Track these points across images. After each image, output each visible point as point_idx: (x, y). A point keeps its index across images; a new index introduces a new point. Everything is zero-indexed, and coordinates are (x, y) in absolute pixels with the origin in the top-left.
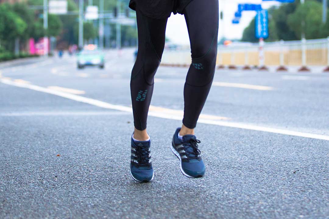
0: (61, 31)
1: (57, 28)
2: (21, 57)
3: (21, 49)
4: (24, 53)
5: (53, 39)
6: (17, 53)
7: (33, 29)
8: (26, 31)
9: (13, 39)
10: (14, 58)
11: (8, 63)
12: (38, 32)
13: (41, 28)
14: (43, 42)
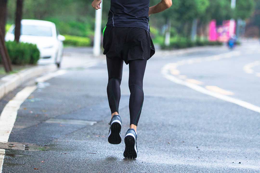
0: (252, 13)
1: (249, 8)
2: (199, 44)
3: (199, 34)
4: (202, 39)
5: (241, 23)
6: (194, 38)
7: (218, 7)
8: (208, 10)
9: (190, 19)
10: (189, 45)
11: (181, 52)
12: (224, 13)
13: (227, 7)
14: (228, 25)
